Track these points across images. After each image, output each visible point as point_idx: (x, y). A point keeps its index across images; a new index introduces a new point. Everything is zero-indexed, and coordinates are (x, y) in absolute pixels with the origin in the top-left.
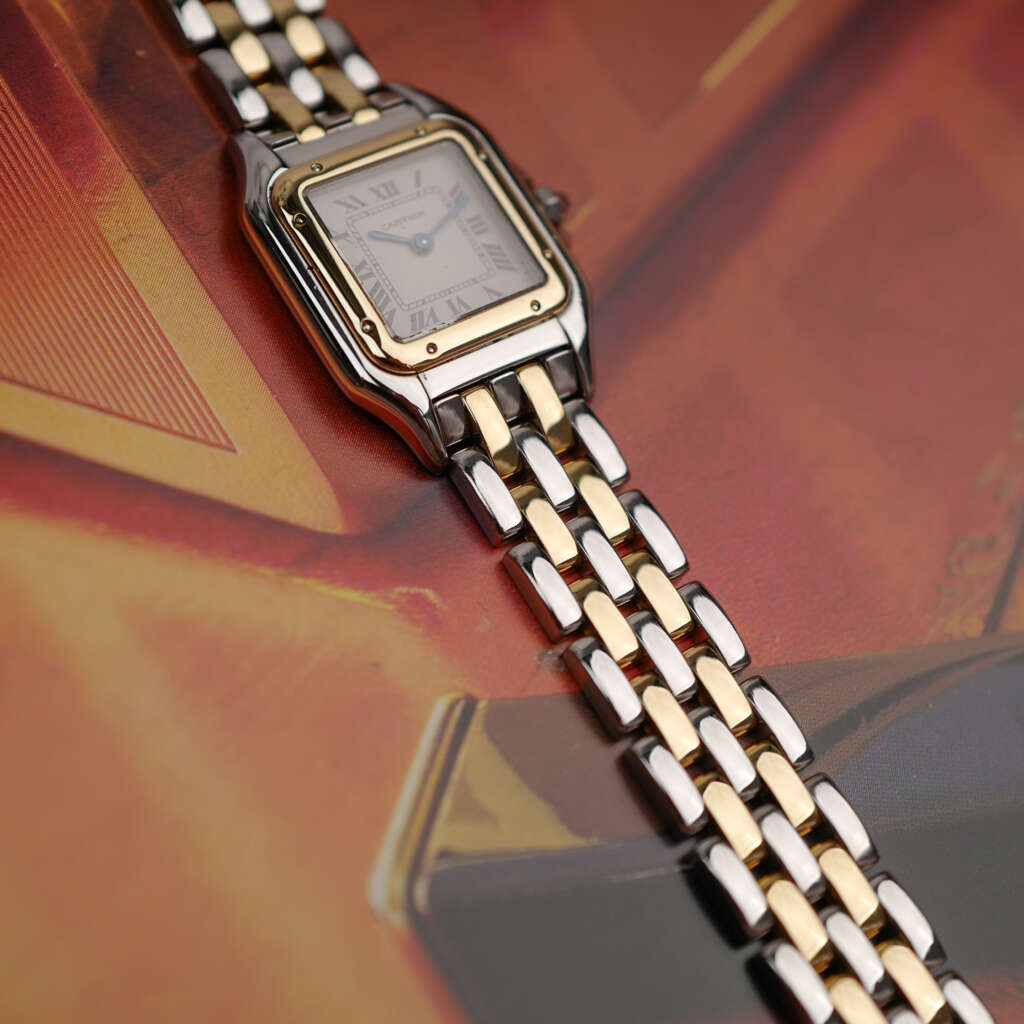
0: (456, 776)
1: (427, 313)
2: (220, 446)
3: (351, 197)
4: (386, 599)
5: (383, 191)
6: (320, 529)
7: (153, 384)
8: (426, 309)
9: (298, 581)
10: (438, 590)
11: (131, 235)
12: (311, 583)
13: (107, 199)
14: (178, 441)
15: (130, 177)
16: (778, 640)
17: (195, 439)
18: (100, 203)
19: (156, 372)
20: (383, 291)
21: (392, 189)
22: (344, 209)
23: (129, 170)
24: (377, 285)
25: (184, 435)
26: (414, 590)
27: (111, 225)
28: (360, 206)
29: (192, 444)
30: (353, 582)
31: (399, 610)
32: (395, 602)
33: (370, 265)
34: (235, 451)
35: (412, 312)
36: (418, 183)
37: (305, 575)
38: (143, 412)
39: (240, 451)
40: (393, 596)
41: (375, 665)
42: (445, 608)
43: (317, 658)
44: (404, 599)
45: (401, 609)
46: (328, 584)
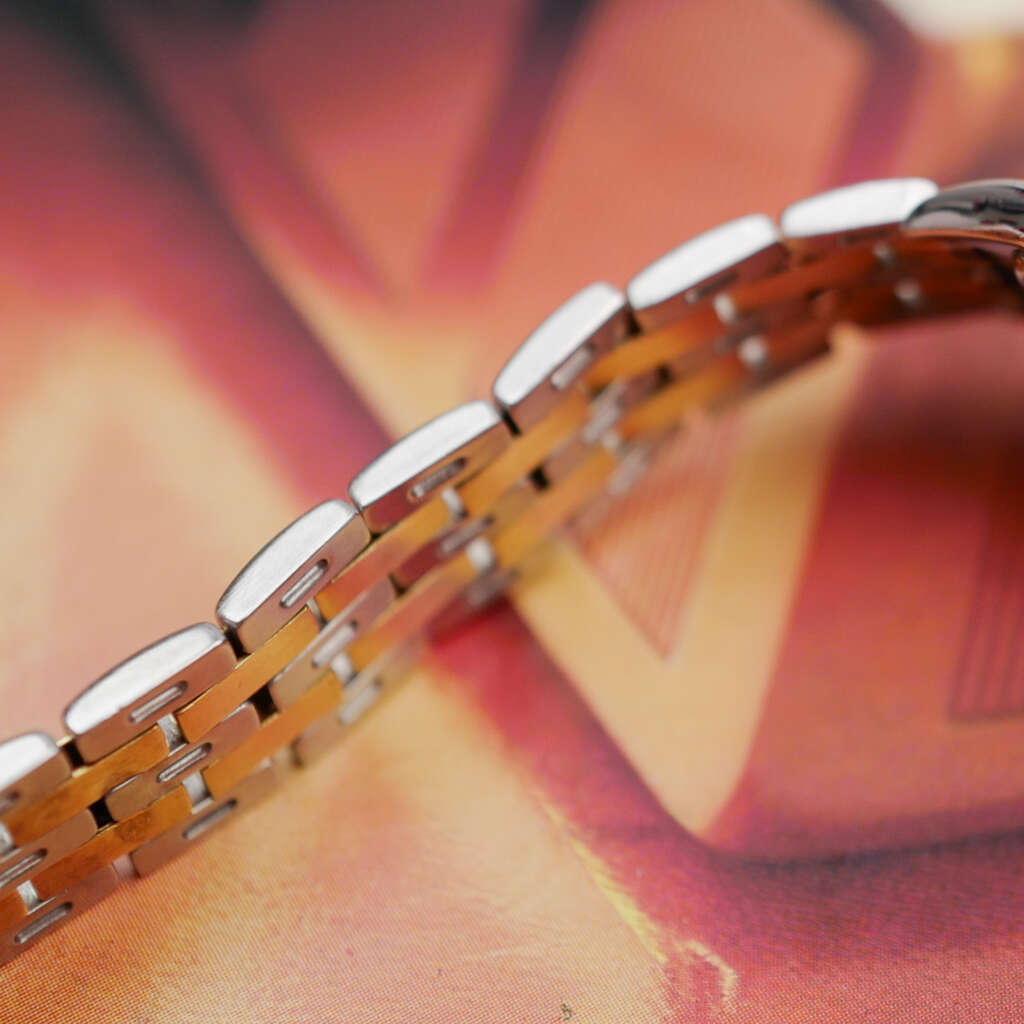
4: (665, 947)
9: (582, 850)
10: (745, 982)
12: (594, 863)
26: (715, 960)
30: (649, 900)
31: (668, 969)
32: (674, 958)
40: (679, 947)
41: (565, 1009)
42: (731, 1008)
43: (503, 952)
44: (688, 961)
45: (672, 972)
46: (615, 879)
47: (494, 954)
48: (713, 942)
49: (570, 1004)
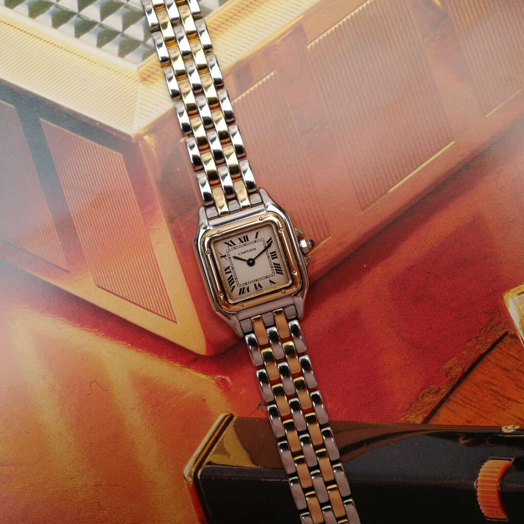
0: (220, 439)
1: (246, 289)
2: (172, 321)
3: (231, 241)
4: (213, 379)
5: (243, 240)
6: (198, 352)
7: (156, 297)
8: (246, 286)
9: (186, 369)
10: (231, 378)
11: (159, 242)
12: (190, 370)
13: (155, 227)
14: (160, 317)
15: (164, 219)
16: (344, 412)
17: (164, 317)
18: (152, 229)
19: (157, 293)
20: (233, 279)
21: (246, 239)
22: (227, 245)
23: (165, 217)
24: (232, 276)
25: (162, 316)
26: (223, 377)
27: (154, 238)
28: (232, 244)
29: (164, 319)
30: (204, 372)
31: (216, 383)
32: (216, 380)
33: (231, 268)
34: (176, 323)
35: (241, 287)
36: (256, 237)
37: (189, 368)
38: (150, 307)
39: (178, 323)
40: (216, 378)
41: (204, 400)
42: (232, 384)
43: (186, 396)
44: (219, 379)
45: (217, 383)
46: (195, 371)
47: (184, 397)
48: (221, 374)
49: (203, 398)
